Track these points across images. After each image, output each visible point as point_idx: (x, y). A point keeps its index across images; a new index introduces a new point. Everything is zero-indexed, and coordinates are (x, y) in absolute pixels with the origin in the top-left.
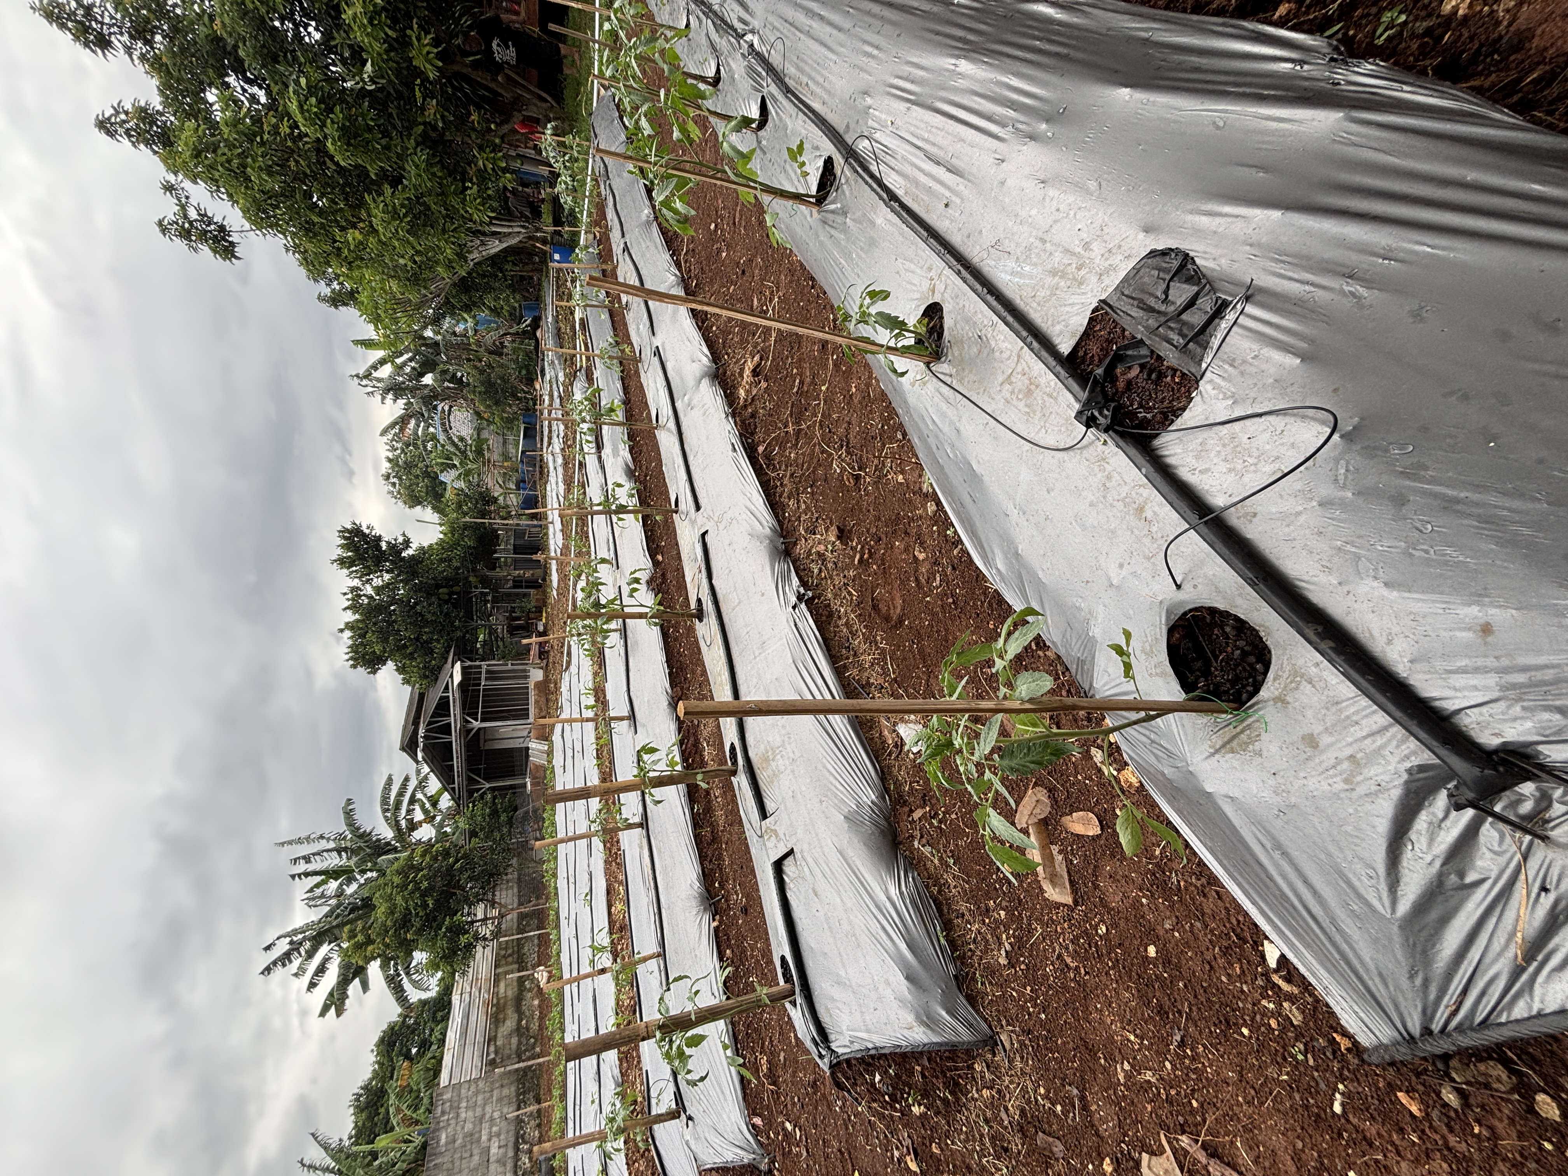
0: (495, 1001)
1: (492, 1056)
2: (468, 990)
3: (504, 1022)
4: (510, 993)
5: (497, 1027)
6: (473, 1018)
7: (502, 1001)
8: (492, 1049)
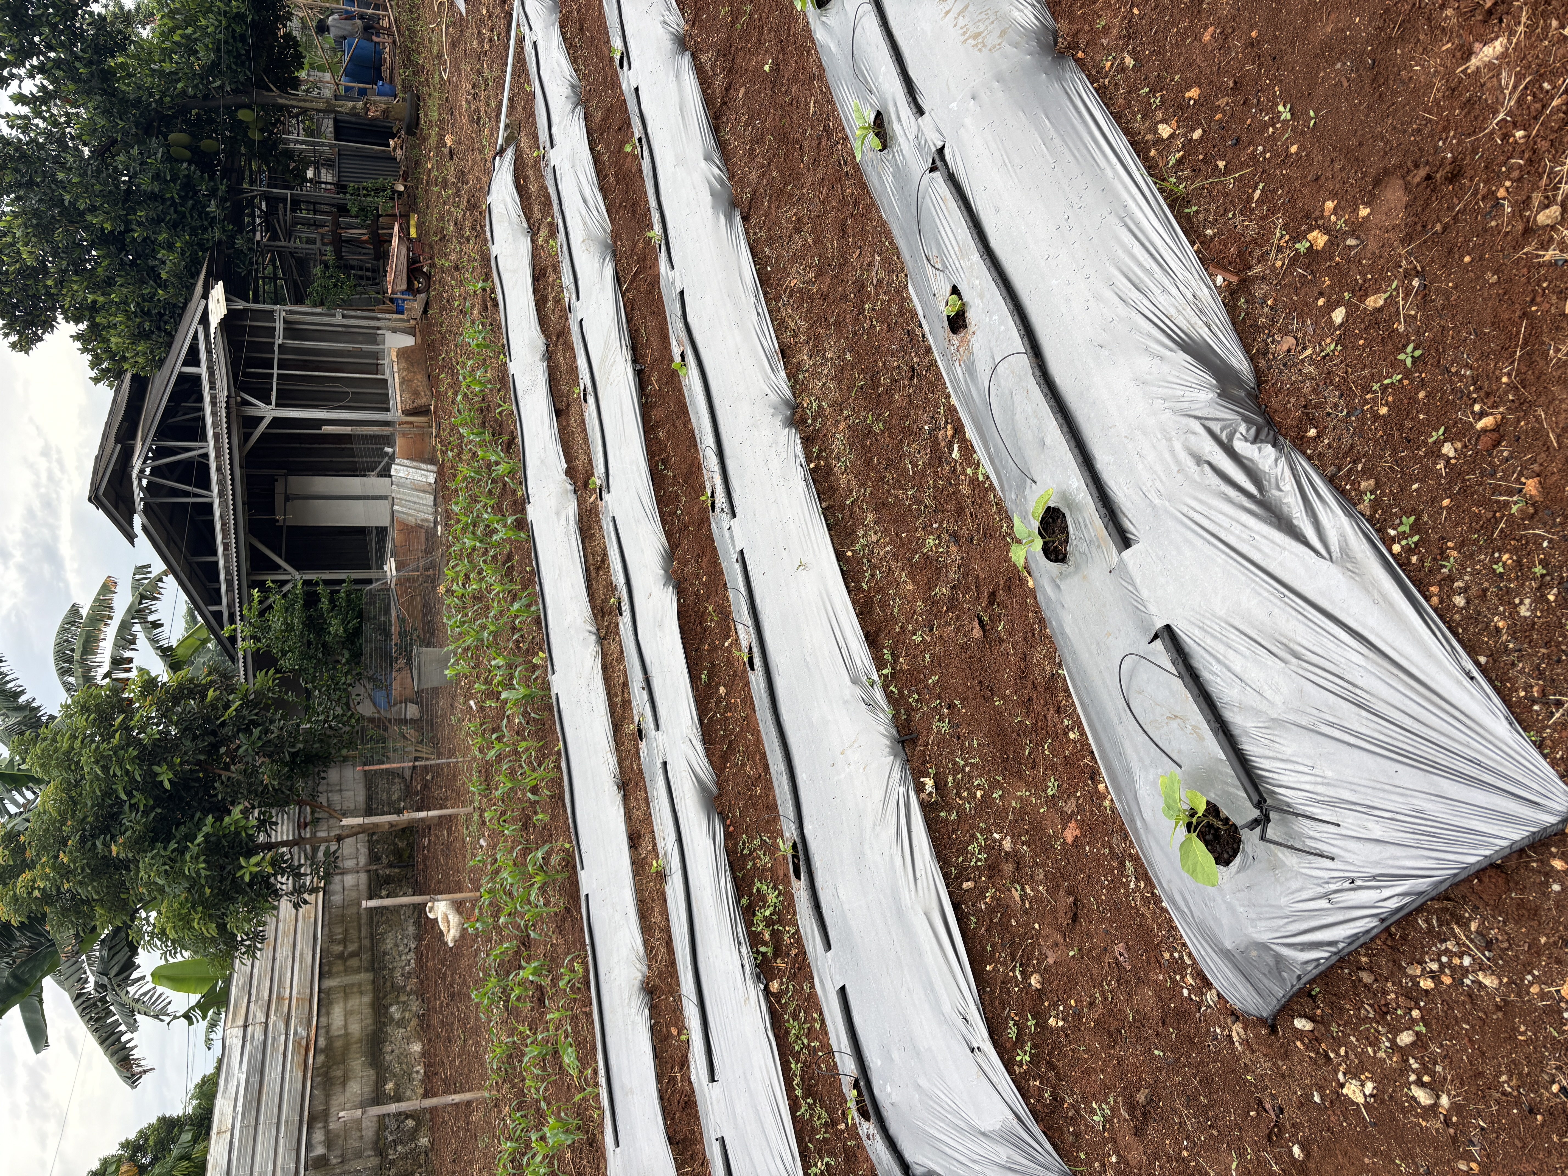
0: (322, 1042)
1: (320, 1150)
2: (260, 1017)
3: (344, 1084)
4: (355, 1028)
5: (328, 1096)
6: (273, 1074)
7: (339, 1044)
8: (319, 1136)
